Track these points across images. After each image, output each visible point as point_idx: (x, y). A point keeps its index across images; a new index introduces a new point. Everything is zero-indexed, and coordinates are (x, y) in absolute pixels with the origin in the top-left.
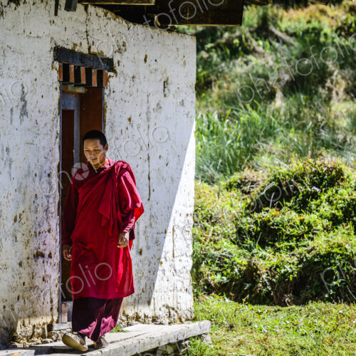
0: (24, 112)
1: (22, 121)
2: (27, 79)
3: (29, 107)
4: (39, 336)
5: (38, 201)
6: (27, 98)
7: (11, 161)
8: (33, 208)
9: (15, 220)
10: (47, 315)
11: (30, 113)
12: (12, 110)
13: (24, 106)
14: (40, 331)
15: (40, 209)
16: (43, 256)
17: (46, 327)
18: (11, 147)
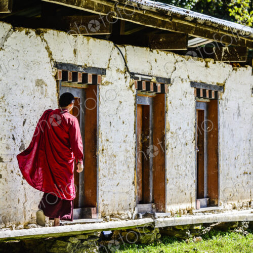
0: (239, 115)
1: (238, 118)
2: (240, 101)
3: (241, 113)
4: (245, 206)
5: (245, 151)
6: (240, 109)
7: (233, 135)
8: (243, 154)
9: (235, 159)
10: (249, 198)
11: (241, 115)
12: (234, 114)
13: (239, 112)
14: (246, 204)
15: (246, 154)
16: (247, 174)
17: (248, 203)
18: (233, 129)
